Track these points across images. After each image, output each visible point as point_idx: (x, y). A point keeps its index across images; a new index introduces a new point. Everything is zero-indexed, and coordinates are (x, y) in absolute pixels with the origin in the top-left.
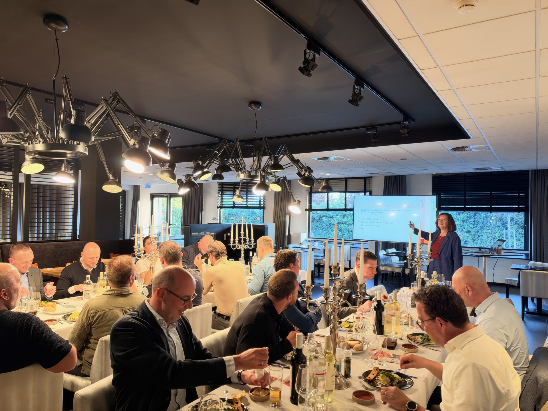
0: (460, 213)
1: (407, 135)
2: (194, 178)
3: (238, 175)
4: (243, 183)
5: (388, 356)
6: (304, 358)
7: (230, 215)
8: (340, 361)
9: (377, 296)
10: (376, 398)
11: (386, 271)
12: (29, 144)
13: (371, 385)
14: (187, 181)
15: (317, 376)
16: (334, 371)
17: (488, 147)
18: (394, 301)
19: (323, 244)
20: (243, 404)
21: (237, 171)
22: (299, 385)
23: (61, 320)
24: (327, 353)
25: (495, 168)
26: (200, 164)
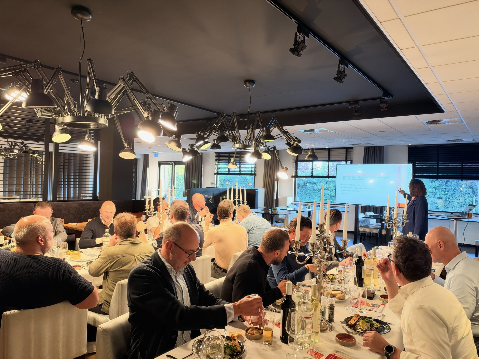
0: (433, 181)
1: (386, 109)
2: (197, 147)
3: (234, 145)
4: (238, 153)
5: (368, 305)
6: (294, 303)
7: (225, 181)
8: (325, 308)
9: (358, 252)
10: (357, 341)
11: (364, 231)
12: (59, 117)
13: (352, 329)
14: (191, 150)
15: (305, 319)
16: (319, 316)
17: (461, 120)
18: (373, 257)
19: (307, 207)
20: (240, 341)
21: (233, 142)
22: (289, 326)
23: (84, 267)
24: (314, 300)
25: (467, 140)
26: (202, 135)
